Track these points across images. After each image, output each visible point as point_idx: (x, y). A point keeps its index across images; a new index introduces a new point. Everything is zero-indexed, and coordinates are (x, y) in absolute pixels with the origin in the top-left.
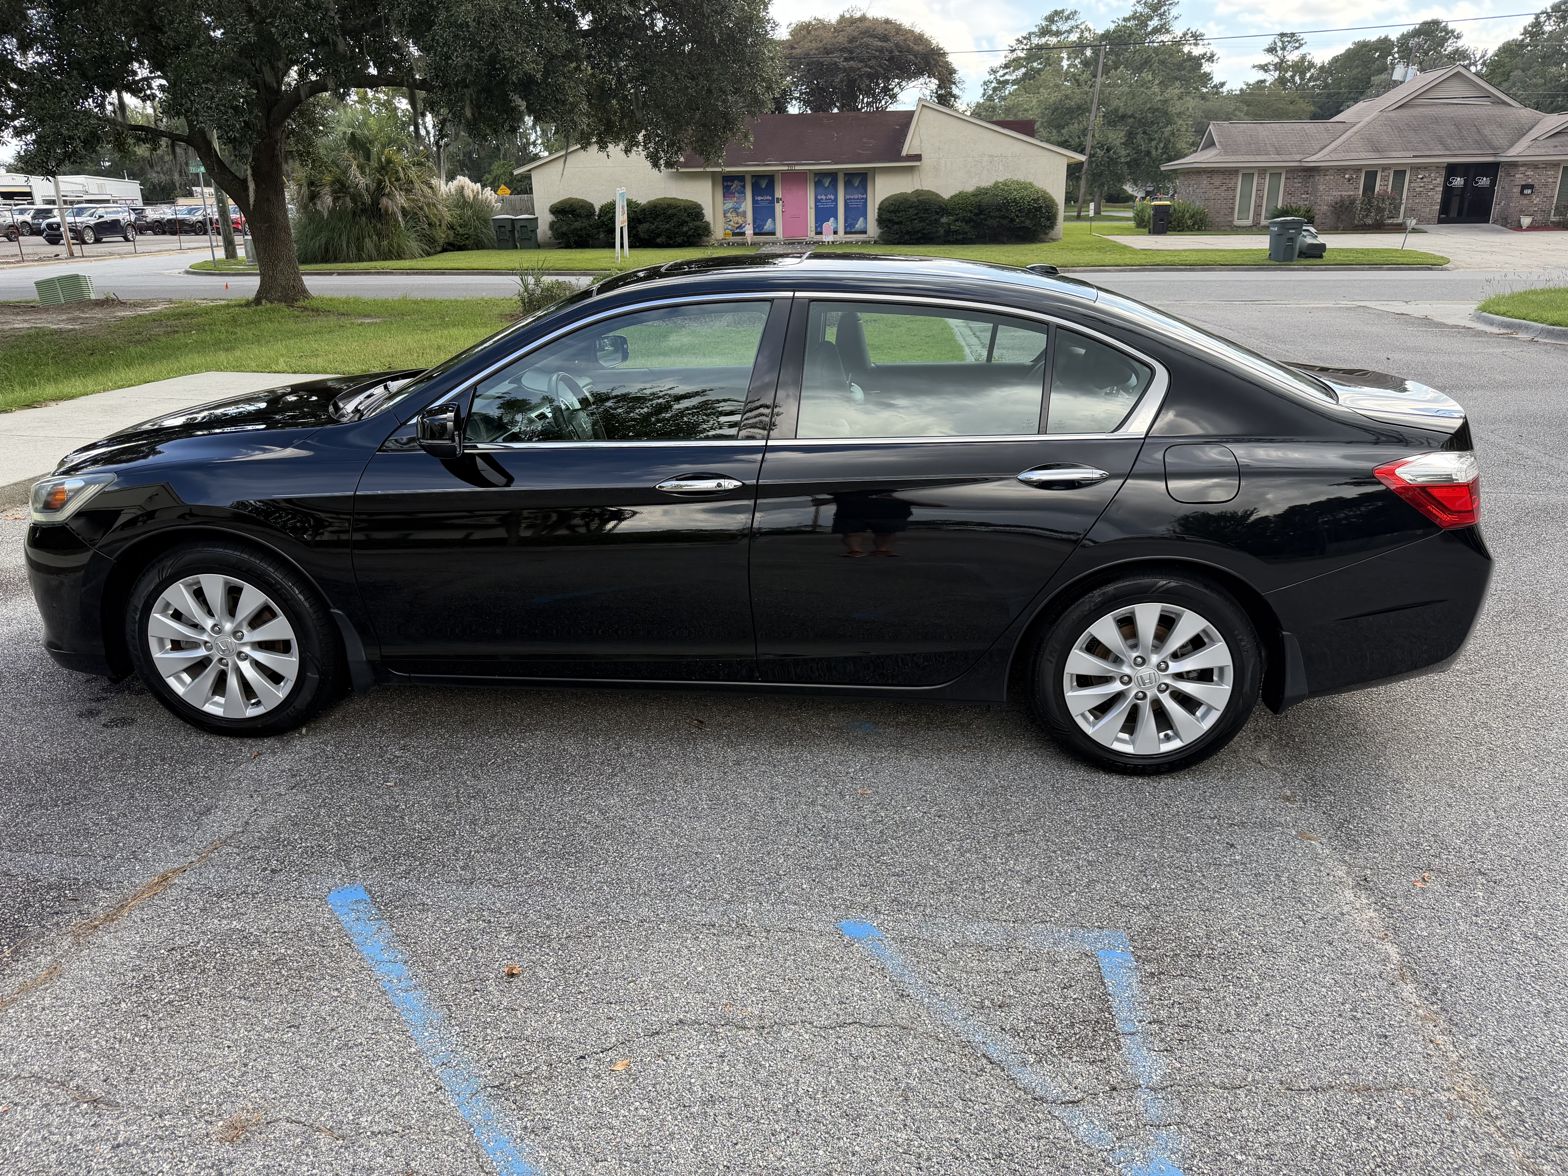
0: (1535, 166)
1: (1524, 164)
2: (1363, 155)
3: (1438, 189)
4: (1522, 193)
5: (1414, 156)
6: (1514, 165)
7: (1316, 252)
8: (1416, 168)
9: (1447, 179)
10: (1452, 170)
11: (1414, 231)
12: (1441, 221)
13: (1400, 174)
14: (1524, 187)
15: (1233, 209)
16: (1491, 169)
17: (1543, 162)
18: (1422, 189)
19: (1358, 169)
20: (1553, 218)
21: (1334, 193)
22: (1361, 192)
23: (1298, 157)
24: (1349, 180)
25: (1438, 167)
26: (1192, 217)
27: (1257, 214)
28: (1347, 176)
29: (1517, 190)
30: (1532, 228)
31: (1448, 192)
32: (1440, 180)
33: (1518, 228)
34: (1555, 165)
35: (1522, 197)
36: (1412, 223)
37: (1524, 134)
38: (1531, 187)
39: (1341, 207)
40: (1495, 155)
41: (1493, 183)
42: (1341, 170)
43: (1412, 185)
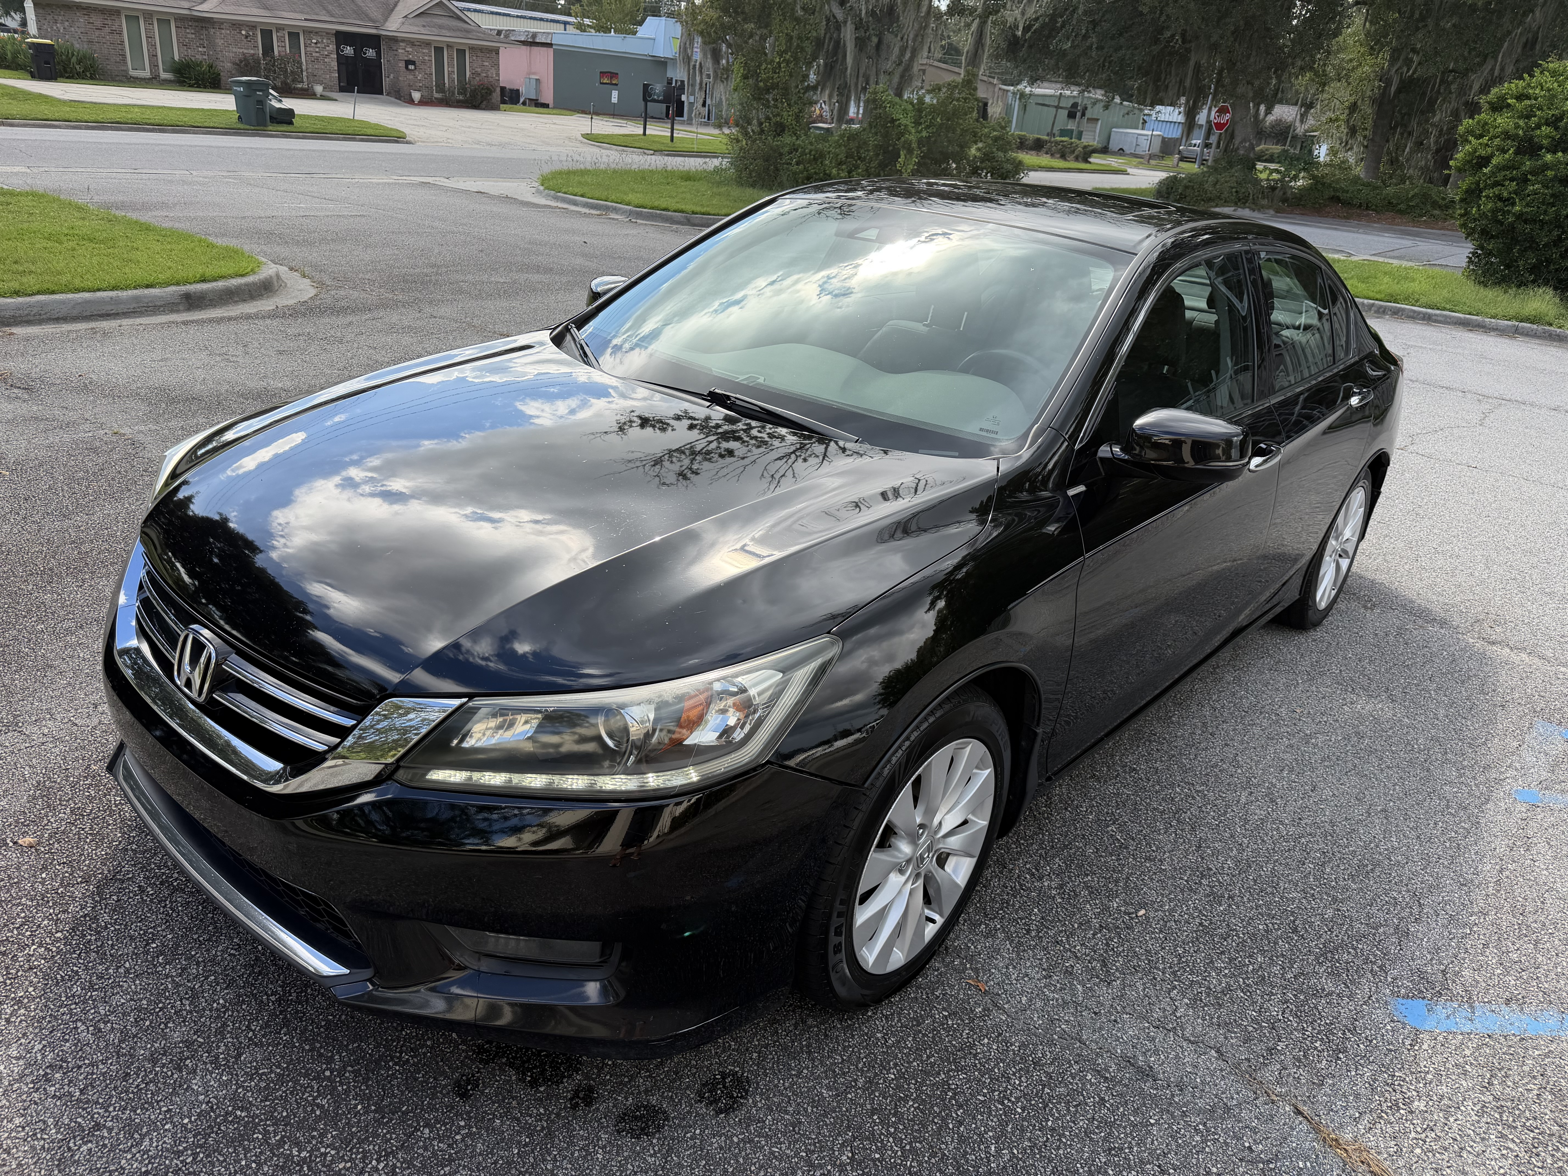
0: (411, 43)
1: (403, 41)
2: (255, 11)
3: (332, 56)
4: (407, 68)
5: (306, 20)
6: (394, 40)
7: (286, 118)
8: (309, 32)
9: (338, 48)
10: (342, 38)
11: (323, 98)
12: (342, 90)
13: (294, 36)
14: (408, 62)
15: (124, 56)
16: (374, 41)
17: (419, 40)
18: (318, 55)
19: (252, 26)
20: (436, 95)
21: (234, 50)
22: (261, 52)
23: (186, 5)
24: (247, 37)
25: (327, 33)
26: (79, 62)
27: (154, 65)
28: (243, 32)
29: (402, 65)
30: (423, 103)
31: (342, 60)
32: (332, 47)
33: (411, 102)
34: (427, 44)
35: (408, 72)
36: (319, 89)
37: (392, 10)
38: (413, 63)
39: (246, 65)
40: (376, 28)
41: (379, 54)
42: (236, 25)
43: (308, 49)
